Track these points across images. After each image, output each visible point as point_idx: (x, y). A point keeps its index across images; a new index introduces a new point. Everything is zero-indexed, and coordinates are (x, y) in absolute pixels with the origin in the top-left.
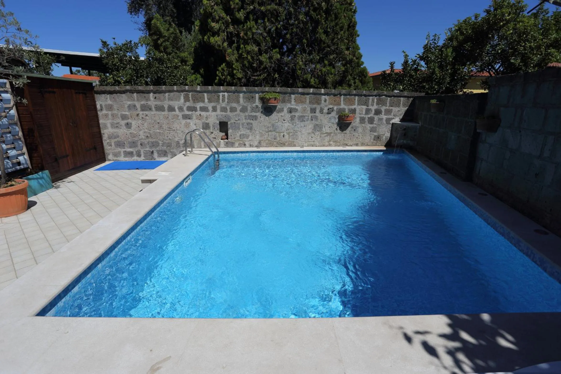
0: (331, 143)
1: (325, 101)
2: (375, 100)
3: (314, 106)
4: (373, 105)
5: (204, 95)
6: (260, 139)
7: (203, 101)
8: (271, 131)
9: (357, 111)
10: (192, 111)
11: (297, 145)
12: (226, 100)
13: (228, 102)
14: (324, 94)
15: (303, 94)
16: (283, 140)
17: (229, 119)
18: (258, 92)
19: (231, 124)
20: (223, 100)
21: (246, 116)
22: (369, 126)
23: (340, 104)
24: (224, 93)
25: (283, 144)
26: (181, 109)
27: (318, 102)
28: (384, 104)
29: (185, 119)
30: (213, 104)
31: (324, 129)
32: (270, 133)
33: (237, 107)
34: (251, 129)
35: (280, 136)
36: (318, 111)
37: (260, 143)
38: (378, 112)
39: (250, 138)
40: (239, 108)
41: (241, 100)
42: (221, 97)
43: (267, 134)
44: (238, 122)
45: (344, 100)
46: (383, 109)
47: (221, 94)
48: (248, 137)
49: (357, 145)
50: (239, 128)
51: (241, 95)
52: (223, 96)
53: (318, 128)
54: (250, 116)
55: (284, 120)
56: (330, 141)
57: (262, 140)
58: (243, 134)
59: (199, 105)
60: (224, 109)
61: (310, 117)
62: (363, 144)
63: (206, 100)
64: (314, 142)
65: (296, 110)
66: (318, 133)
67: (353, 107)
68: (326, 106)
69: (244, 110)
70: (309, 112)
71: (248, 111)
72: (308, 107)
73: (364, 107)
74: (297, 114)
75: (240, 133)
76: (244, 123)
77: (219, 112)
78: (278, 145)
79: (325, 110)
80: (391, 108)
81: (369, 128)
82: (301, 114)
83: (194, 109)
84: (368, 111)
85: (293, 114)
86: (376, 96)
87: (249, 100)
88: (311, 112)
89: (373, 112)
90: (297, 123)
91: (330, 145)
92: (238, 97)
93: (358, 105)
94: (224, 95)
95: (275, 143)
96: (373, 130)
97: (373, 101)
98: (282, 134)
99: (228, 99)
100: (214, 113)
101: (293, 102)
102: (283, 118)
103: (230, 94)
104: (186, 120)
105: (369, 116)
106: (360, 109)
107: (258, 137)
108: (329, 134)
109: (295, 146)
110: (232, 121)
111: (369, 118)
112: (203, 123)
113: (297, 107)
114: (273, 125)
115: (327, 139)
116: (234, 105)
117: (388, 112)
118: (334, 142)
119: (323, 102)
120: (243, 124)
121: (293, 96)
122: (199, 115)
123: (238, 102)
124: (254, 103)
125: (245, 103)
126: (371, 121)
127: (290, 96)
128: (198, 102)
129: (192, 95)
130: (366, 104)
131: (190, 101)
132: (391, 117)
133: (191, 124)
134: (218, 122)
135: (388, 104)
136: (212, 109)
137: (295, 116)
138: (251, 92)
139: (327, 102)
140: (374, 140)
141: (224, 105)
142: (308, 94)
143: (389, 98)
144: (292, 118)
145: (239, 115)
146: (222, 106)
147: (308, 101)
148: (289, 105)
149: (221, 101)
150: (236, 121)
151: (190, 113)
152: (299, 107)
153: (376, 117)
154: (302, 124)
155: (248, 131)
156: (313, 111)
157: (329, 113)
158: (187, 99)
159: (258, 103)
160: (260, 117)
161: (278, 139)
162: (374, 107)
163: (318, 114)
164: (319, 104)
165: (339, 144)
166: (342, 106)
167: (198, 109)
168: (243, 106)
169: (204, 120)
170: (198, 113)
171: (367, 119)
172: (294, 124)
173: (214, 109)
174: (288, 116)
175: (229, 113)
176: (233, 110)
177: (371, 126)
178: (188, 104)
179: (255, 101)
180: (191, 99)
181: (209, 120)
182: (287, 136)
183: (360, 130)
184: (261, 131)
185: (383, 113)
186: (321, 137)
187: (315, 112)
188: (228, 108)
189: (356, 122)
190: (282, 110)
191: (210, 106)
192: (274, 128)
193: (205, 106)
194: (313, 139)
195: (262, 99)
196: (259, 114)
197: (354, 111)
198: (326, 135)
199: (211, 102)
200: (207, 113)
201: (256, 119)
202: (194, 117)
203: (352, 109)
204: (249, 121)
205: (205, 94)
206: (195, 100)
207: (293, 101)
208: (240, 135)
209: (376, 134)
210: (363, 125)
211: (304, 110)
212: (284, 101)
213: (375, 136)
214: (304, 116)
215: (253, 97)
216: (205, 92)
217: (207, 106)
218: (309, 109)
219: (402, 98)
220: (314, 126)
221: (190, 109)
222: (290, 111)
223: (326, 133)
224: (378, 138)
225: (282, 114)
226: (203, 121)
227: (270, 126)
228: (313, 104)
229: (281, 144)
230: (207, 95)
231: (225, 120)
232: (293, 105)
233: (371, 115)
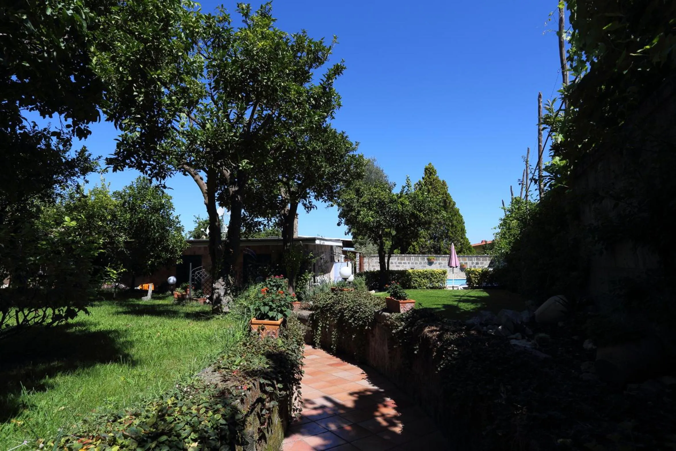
2: (475, 259)
4: (474, 261)
9: (468, 263)
15: (444, 257)
17: (415, 267)
18: (426, 257)
21: (421, 266)
24: (413, 257)
26: (396, 263)
38: (477, 264)
40: (418, 263)
45: (462, 259)
46: (479, 262)
51: (419, 258)
54: (423, 266)
55: (437, 268)
56: (457, 276)
59: (403, 262)
60: (413, 263)
61: (448, 266)
63: (406, 260)
64: (450, 276)
65: (442, 263)
69: (421, 263)
73: (471, 262)
77: (410, 264)
83: (400, 263)
84: (473, 263)
86: (475, 257)
89: (475, 263)
90: (443, 269)
93: (468, 261)
103: (415, 257)
108: (456, 273)
116: (417, 261)
117: (482, 263)
121: (440, 258)
125: (421, 260)
129: (400, 258)
130: (471, 260)
131: (400, 260)
132: (483, 265)
134: (410, 268)
135: (481, 260)
137: (442, 266)
138: (423, 257)
141: (413, 261)
142: (446, 257)
143: (481, 258)
145: (418, 266)
147: (447, 260)
148: (439, 261)
149: (411, 260)
151: (399, 265)
152: (443, 262)
153: (477, 266)
158: (398, 259)
159: (426, 261)
162: (476, 261)
165: (461, 277)
166: (461, 261)
170: (403, 265)
171: (472, 266)
173: (409, 263)
174: (439, 266)
175: (414, 265)
176: (416, 263)
178: (398, 261)
181: (406, 267)
190: (436, 263)
191: (407, 262)
193: (405, 262)
195: (428, 259)
196: (427, 265)
197: (466, 263)
200: (406, 265)
201: (425, 267)
202: (401, 266)
204: (423, 268)
206: (402, 260)
211: (445, 263)
212: (437, 260)
214: (445, 266)
215: (424, 259)
218: (447, 263)
219: (487, 258)
220: (450, 270)
221: (399, 263)
222: (440, 264)
225: (436, 265)
226: (404, 268)
230: (406, 258)
231: (413, 267)
232: (441, 261)
233: (474, 265)
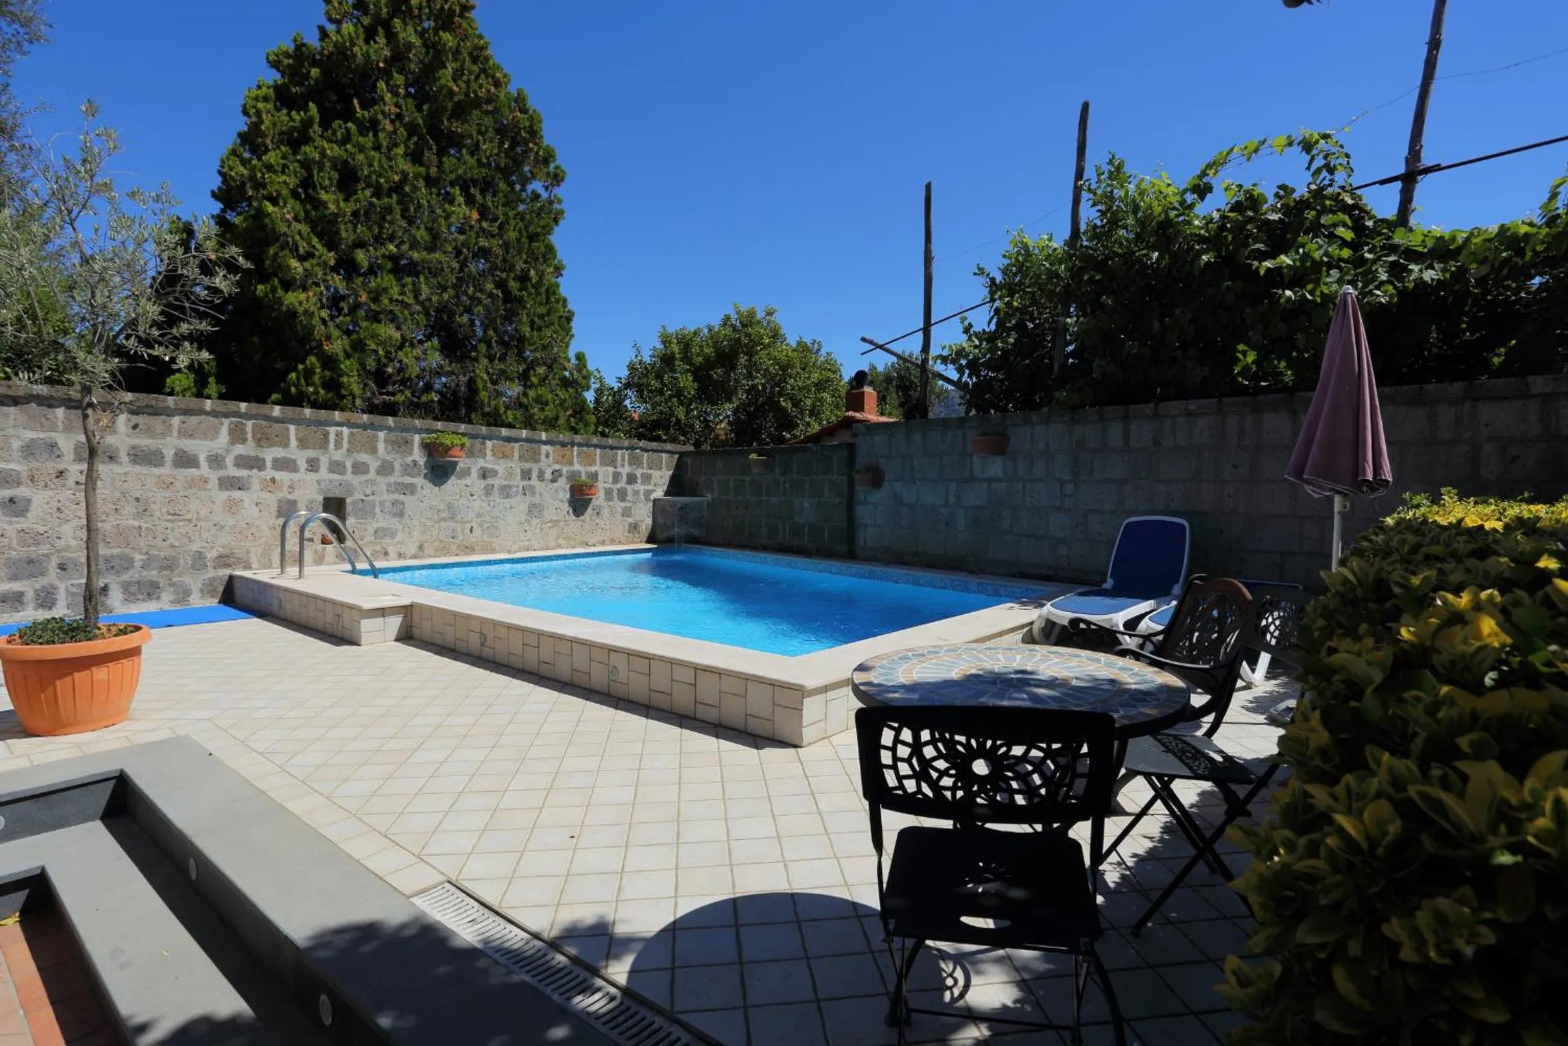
0: (561, 541)
1: (547, 456)
2: (627, 457)
3: (528, 466)
4: (623, 466)
5: (288, 429)
6: (422, 539)
7: (286, 445)
8: (444, 520)
9: (600, 478)
10: (252, 468)
11: (498, 550)
12: (345, 445)
13: (348, 450)
14: (545, 443)
15: (509, 440)
16: (472, 539)
17: (350, 492)
18: (419, 431)
19: (354, 502)
20: (338, 445)
21: (389, 485)
22: (619, 506)
23: (571, 464)
24: (339, 429)
25: (470, 549)
26: (216, 461)
27: (535, 458)
28: (640, 465)
29: (227, 489)
30: (311, 453)
31: (546, 513)
32: (442, 523)
33: (369, 462)
34: (400, 515)
35: (463, 530)
36: (535, 474)
37: (421, 547)
38: (631, 479)
39: (399, 537)
40: (374, 465)
41: (381, 446)
42: (332, 437)
43: (437, 526)
44: (371, 498)
45: (579, 454)
46: (639, 472)
47: (333, 430)
48: (393, 535)
49: (603, 543)
50: (374, 515)
51: (381, 435)
52: (337, 435)
53: (535, 510)
54: (399, 484)
55: (472, 495)
56: (558, 538)
57: (426, 542)
58: (383, 529)
59: (270, 454)
60: (337, 467)
61: (521, 489)
62: (612, 541)
63: (293, 442)
64: (529, 540)
65: (494, 473)
66: (535, 521)
67: (592, 469)
68: (549, 466)
69: (385, 469)
70: (519, 477)
71: (396, 474)
72: (516, 466)
73: (611, 469)
74: (497, 482)
75: (376, 526)
76: (386, 501)
77: (324, 473)
78: (459, 552)
79: (548, 476)
80: (649, 471)
81: (620, 510)
82: (506, 483)
83: (258, 464)
84: (616, 477)
85: (489, 481)
86: (627, 449)
87: (399, 447)
88: (523, 478)
89: (625, 477)
90: (498, 500)
91: (559, 546)
92: (375, 439)
93: (601, 464)
94: (341, 433)
95: (454, 547)
96: (626, 513)
97: (623, 459)
98: (468, 526)
99: (349, 442)
100: (312, 476)
101: (489, 457)
102: (469, 489)
103: (355, 430)
104: (227, 493)
105: (619, 486)
106: (605, 473)
107: (416, 534)
108: (555, 523)
109: (493, 551)
110: (358, 496)
111: (619, 490)
112: (280, 501)
113: (496, 467)
114: (449, 506)
115: (554, 532)
116: (364, 457)
117: (647, 478)
118: (564, 538)
119: (543, 457)
120: (382, 503)
121: (489, 444)
122: (268, 478)
123: (374, 450)
124: (410, 454)
125: (389, 453)
126: (622, 495)
127: (484, 443)
128: (271, 446)
129: (254, 426)
130: (613, 463)
131: (248, 443)
132: (651, 488)
133: (246, 504)
134: (321, 498)
135: (645, 465)
136: (306, 466)
137: (493, 486)
138: (403, 430)
139: (551, 458)
140: (629, 532)
141: (338, 456)
142: (516, 440)
143: (646, 454)
144: (489, 490)
145: (373, 482)
146: (335, 458)
147: (516, 455)
148: (481, 463)
149: (332, 445)
150: (366, 496)
151: (244, 473)
152: (501, 467)
153: (630, 488)
154: (507, 502)
155: (395, 520)
156: (526, 475)
157: (554, 481)
158: (237, 436)
159: (418, 455)
160: (422, 488)
161: (460, 538)
162: (625, 470)
163: (534, 482)
164: (537, 461)
165: (573, 543)
166: (577, 467)
167: (269, 464)
168: (384, 461)
169: (284, 494)
170: (269, 473)
171: (615, 491)
172: (492, 504)
173: (313, 465)
174: (479, 485)
175: (349, 476)
176: (360, 468)
177: (623, 504)
178: (240, 449)
179: (412, 450)
180: (249, 436)
181: (296, 492)
182: (477, 531)
183: (606, 512)
184: (423, 520)
185: (639, 481)
186: (542, 529)
187: (529, 479)
188: (349, 465)
189: (599, 499)
190: (467, 472)
191: (301, 457)
192: (452, 512)
193: (288, 456)
194: (529, 534)
195: (429, 448)
196: (419, 481)
197: (594, 476)
198: (550, 524)
199: (307, 448)
200: (295, 476)
201: (412, 493)
202: (256, 485)
203: (591, 473)
204: (397, 496)
205: (292, 428)
206: (263, 440)
207: (489, 453)
208: (376, 532)
209: (630, 520)
210: (611, 503)
211: (510, 474)
212: (471, 454)
213: (630, 524)
214: (510, 487)
215: (407, 442)
216: (292, 421)
217: (293, 457)
218: (519, 471)
219: (664, 455)
220: (529, 507)
221: (244, 462)
222: (484, 474)
223: (550, 521)
224: (635, 528)
225: (468, 481)
226: (281, 495)
227: (442, 507)
228: (526, 461)
229: (467, 547)
230: (296, 430)
231: (338, 493)
232: (489, 462)
233: (622, 484)
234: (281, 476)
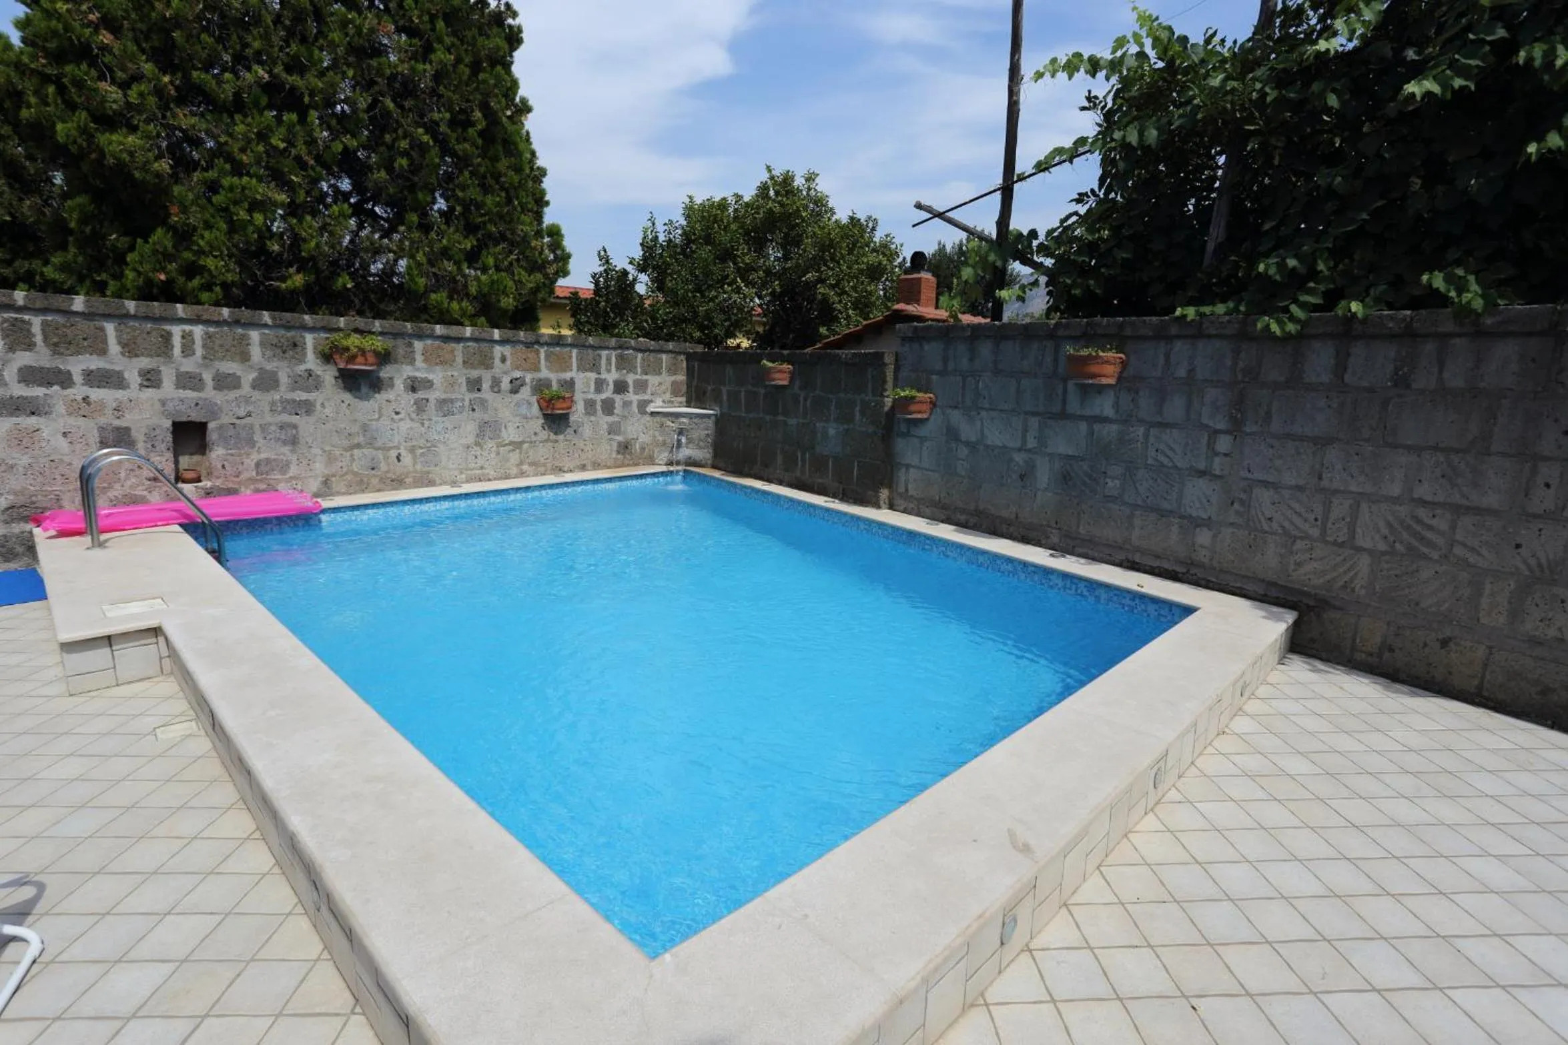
0: (525, 467)
1: (503, 360)
2: (614, 359)
3: (475, 373)
4: (609, 371)
5: (102, 329)
6: (326, 472)
7: (103, 352)
8: (358, 446)
9: (579, 386)
10: (50, 384)
11: (438, 482)
12: (199, 351)
13: (204, 358)
14: (503, 342)
15: (446, 339)
16: (399, 469)
17: (215, 415)
18: (312, 329)
19: (221, 427)
20: (188, 350)
21: (273, 403)
22: (604, 420)
23: (537, 369)
24: (187, 328)
25: (398, 483)
27: (487, 363)
28: (632, 369)
29: (11, 415)
30: (145, 362)
31: (504, 434)
32: (356, 451)
33: (239, 373)
34: (294, 442)
35: (386, 458)
36: (486, 385)
37: (326, 482)
38: (620, 387)
39: (293, 470)
40: (248, 377)
41: (256, 352)
42: (177, 341)
43: (348, 454)
44: (248, 420)
45: (547, 357)
46: (630, 379)
47: (177, 331)
48: (284, 468)
49: (583, 468)
50: (251, 443)
51: (255, 335)
52: (183, 337)
53: (488, 429)
54: (288, 401)
55: (397, 413)
56: (521, 463)
57: (334, 476)
58: (268, 461)
59: (77, 366)
60: (188, 381)
61: (467, 403)
62: (597, 466)
63: (114, 347)
64: (482, 468)
65: (428, 384)
66: (490, 444)
67: (567, 376)
68: (505, 373)
69: (266, 382)
70: (464, 388)
71: (283, 388)
72: (460, 374)
73: (592, 376)
74: (434, 395)
75: (255, 457)
76: (270, 424)
77: (169, 389)
78: (382, 486)
79: (505, 384)
80: (645, 377)
81: (605, 426)
82: (443, 396)
83: (54, 378)
84: (600, 385)
85: (421, 395)
86: (614, 349)
87: (284, 352)
88: (470, 390)
89: (611, 387)
90: (434, 419)
91: (522, 474)
92: (244, 341)
93: (578, 370)
94: (190, 334)
95: (375, 481)
96: (613, 430)
97: (609, 359)
98: (394, 454)
99: (204, 346)
100: (150, 393)
101: (419, 362)
102: (394, 405)
103: (211, 329)
104: (14, 420)
105: (604, 396)
106: (584, 381)
107: (320, 467)
108: (517, 445)
109: (431, 483)
110: (226, 419)
111: (602, 401)
112: (102, 429)
113: (431, 377)
114: (365, 428)
115: (515, 457)
116: (230, 367)
117: (641, 386)
118: (530, 464)
119: (497, 361)
120: (263, 428)
121: (418, 345)
122: (79, 398)
123: (245, 357)
124: (302, 360)
125: (269, 359)
126: (608, 407)
127: (410, 345)
128: (78, 353)
129: (45, 325)
130: (595, 367)
131: (37, 349)
132: (646, 397)
133: (45, 434)
134: (168, 424)
135: (639, 370)
136: (139, 380)
137: (427, 400)
138: (288, 327)
139: (508, 362)
140: (618, 452)
141: (188, 365)
142: (459, 340)
143: (640, 355)
144: (420, 406)
145: (247, 400)
146: (183, 369)
147: (459, 360)
148: (407, 371)
149: (177, 351)
150: (239, 418)
151: (39, 391)
152: (437, 376)
153: (618, 399)
154: (448, 422)
155: (286, 450)
156: (475, 385)
157: (515, 391)
158: (18, 340)
159: (313, 362)
160: (323, 405)
161: (383, 467)
162: (612, 376)
163: (486, 393)
164: (489, 367)
165: (542, 469)
166: (545, 373)
167: (78, 378)
168: (262, 371)
169: (108, 419)
170: (78, 391)
171: (599, 404)
172: (427, 423)
173: (151, 379)
174: (407, 401)
175: (209, 392)
176: (225, 382)
177: (610, 419)
178: (24, 358)
179: (305, 355)
180: (39, 339)
181: (127, 416)
182: (407, 459)
183: (587, 431)
184: (328, 448)
185: (631, 389)
186: (498, 454)
187: (479, 390)
188: (207, 377)
189: (578, 413)
190: (388, 384)
191: (130, 368)
192: (368, 437)
193: (108, 366)
194: (480, 462)
196: (318, 396)
197: (571, 384)
198: (511, 447)
199: (137, 356)
200: (120, 394)
201: (309, 412)
202: (60, 408)
203: (566, 382)
204: (286, 418)
205: (110, 328)
206: (60, 344)
207: (419, 358)
208: (258, 465)
209: (620, 438)
210: (593, 418)
211: (451, 384)
212: (393, 359)
213: (619, 444)
214: (452, 401)
215: (295, 345)
216: (108, 316)
217: (117, 368)
218: (463, 380)
219: (664, 356)
220: (480, 427)
221: (36, 376)
222: (413, 386)
223: (511, 443)
224: (627, 447)
225: (391, 395)
226: (103, 421)
227: (355, 429)
228: (473, 367)
229: (392, 481)
230: (116, 330)
231: (195, 416)
232: (419, 369)
233: (608, 393)
234: (96, 394)
